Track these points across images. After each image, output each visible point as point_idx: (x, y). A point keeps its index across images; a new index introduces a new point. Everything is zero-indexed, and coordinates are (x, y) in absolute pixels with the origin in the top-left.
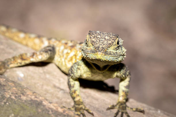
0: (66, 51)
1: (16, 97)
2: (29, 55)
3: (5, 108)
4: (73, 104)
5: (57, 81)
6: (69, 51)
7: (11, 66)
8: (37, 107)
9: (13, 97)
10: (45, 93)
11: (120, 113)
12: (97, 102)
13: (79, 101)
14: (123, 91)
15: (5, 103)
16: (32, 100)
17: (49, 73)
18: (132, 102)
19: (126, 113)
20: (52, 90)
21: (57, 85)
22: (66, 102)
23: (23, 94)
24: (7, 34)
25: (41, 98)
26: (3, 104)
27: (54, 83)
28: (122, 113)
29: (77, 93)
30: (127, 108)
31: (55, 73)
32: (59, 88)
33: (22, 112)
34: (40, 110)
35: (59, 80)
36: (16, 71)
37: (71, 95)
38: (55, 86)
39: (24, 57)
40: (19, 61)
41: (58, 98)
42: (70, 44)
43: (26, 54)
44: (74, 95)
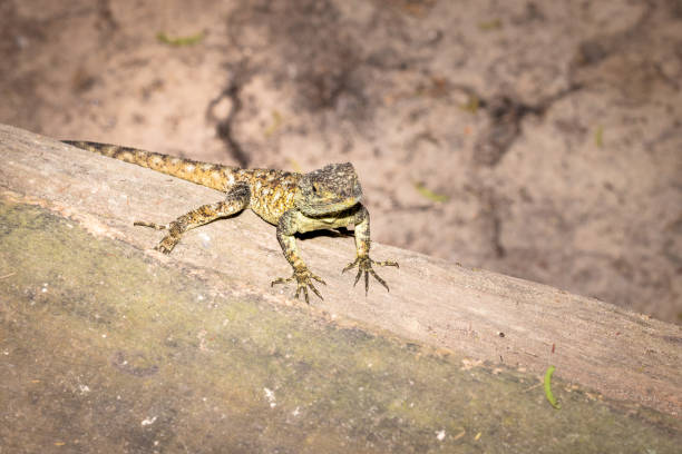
0: (266, 191)
1: (225, 294)
2: (214, 208)
3: (215, 313)
4: (292, 271)
5: (261, 238)
6: (272, 192)
7: (190, 226)
8: (257, 304)
9: (221, 295)
10: (247, 260)
11: (363, 274)
12: (326, 262)
13: (300, 266)
14: (362, 240)
15: (213, 305)
16: (247, 295)
17: (247, 227)
18: (377, 248)
19: (373, 272)
20: (257, 254)
21: (263, 244)
22: (281, 270)
23: (234, 288)
24: (165, 168)
25: (259, 290)
26: (210, 306)
27: (258, 242)
28: (367, 273)
29: (296, 254)
30: (372, 265)
31: (255, 226)
32: (266, 249)
33: (238, 314)
34: (262, 308)
35: (264, 236)
36: (197, 233)
37: (288, 258)
38: (260, 248)
39: (207, 211)
40: (201, 218)
41: (268, 265)
42: (271, 178)
43: (209, 207)
44: (292, 259)
